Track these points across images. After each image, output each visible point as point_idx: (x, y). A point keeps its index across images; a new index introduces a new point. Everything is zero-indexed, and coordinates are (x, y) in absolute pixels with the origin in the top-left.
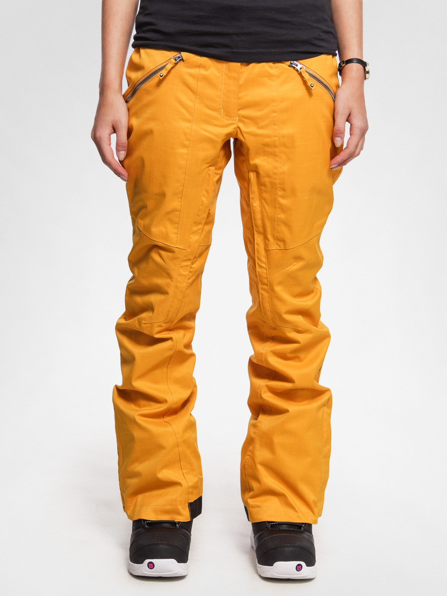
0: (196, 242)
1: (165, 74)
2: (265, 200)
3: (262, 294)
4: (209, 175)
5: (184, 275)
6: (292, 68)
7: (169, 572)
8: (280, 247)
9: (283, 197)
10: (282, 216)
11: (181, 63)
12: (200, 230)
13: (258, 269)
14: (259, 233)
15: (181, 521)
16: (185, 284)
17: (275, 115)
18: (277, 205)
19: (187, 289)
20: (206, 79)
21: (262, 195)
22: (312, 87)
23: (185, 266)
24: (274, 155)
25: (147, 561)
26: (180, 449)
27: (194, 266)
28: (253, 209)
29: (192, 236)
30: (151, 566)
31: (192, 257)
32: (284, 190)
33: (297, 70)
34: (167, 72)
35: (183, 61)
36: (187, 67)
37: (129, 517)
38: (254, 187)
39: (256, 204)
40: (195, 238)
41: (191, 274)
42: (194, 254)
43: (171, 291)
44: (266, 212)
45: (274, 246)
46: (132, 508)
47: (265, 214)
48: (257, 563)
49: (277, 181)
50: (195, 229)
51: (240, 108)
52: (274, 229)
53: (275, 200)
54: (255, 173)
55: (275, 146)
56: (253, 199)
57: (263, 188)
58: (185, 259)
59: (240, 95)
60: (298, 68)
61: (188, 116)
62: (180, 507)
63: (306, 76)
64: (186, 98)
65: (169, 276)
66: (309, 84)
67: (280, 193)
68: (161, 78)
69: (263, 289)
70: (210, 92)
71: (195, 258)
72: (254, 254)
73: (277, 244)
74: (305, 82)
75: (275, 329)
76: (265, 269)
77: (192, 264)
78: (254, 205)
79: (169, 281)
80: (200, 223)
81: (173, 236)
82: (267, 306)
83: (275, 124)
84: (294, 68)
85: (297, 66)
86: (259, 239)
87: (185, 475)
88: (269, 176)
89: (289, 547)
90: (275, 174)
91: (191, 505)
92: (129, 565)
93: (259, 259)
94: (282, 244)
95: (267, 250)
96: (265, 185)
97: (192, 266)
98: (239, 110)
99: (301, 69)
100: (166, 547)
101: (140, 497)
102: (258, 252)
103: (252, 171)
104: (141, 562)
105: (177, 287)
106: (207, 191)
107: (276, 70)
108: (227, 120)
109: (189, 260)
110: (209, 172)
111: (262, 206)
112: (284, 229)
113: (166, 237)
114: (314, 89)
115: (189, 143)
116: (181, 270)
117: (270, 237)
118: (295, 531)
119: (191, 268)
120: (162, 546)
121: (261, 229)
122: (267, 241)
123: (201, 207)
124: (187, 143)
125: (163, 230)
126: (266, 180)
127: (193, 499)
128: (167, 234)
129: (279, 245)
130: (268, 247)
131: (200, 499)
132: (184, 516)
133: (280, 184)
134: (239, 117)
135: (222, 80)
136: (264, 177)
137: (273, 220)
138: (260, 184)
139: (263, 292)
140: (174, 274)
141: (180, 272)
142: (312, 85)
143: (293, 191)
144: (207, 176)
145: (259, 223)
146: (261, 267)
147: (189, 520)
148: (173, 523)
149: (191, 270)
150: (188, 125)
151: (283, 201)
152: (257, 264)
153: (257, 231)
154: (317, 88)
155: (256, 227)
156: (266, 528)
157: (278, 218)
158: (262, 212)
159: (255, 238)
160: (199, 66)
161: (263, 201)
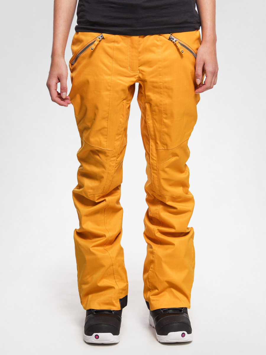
0: (118, 145)
1: (94, 48)
2: (155, 119)
3: (153, 176)
4: (123, 105)
5: (112, 166)
6: (170, 41)
7: (108, 341)
8: (164, 148)
9: (166, 118)
10: (165, 130)
11: (103, 40)
12: (120, 138)
13: (151, 161)
14: (152, 139)
15: (115, 310)
16: (113, 171)
17: (160, 69)
18: (162, 123)
19: (114, 173)
20: (119, 49)
21: (154, 117)
22: (183, 52)
23: (113, 160)
24: (160, 93)
25: (95, 334)
26: (114, 267)
27: (118, 159)
28: (148, 125)
29: (116, 142)
30: (97, 337)
31: (116, 155)
32: (166, 114)
33: (174, 42)
34: (95, 46)
35: (104, 39)
36: (107, 42)
37: (85, 308)
38: (149, 112)
39: (150, 122)
40: (118, 143)
41: (117, 165)
42: (118, 153)
43: (105, 176)
44: (156, 127)
45: (161, 147)
46: (85, 303)
47: (155, 128)
48: (157, 334)
49: (162, 109)
50: (117, 138)
51: (139, 65)
52: (161, 137)
53: (161, 120)
54: (149, 104)
55: (161, 88)
56: (148, 119)
57: (154, 113)
58: (113, 156)
59: (139, 58)
60: (174, 41)
61: (109, 72)
62: (114, 302)
63: (179, 46)
64: (107, 61)
65: (104, 167)
66: (181, 51)
67: (164, 116)
68: (92, 50)
69: (153, 173)
70: (120, 56)
71: (118, 154)
72: (149, 151)
73: (163, 146)
74: (178, 50)
75: (160, 196)
76: (155, 161)
77: (117, 158)
78: (149, 123)
79: (103, 169)
80: (120, 134)
81: (104, 143)
82: (156, 183)
83: (160, 75)
84: (172, 41)
85: (173, 39)
86: (152, 143)
87: (117, 282)
88: (157, 106)
89: (176, 323)
90: (161, 105)
91: (121, 300)
92: (84, 336)
93: (152, 154)
94: (165, 147)
95: (157, 150)
96: (155, 111)
97: (117, 160)
98: (139, 67)
99: (176, 41)
100: (106, 326)
101: (90, 296)
102: (151, 150)
103: (148, 103)
104: (91, 335)
105: (108, 173)
106: (123, 115)
107: (161, 42)
108: (132, 73)
109: (115, 156)
110: (123, 104)
111: (153, 123)
112: (166, 137)
113: (100, 144)
114: (184, 54)
115: (110, 88)
116: (111, 163)
117: (158, 142)
118: (178, 313)
119: (117, 161)
120: (103, 325)
121: (153, 137)
122: (157, 145)
123: (120, 125)
124: (109, 88)
125: (98, 140)
126: (156, 108)
127: (122, 296)
128: (101, 142)
129: (164, 147)
130: (157, 148)
131: (126, 297)
132: (117, 307)
133: (164, 111)
134: (139, 71)
135: (128, 49)
136: (154, 106)
137: (160, 132)
138: (152, 111)
139: (154, 174)
140: (107, 166)
141: (110, 164)
142: (183, 51)
143: (172, 115)
144: (122, 106)
145: (152, 133)
146: (153, 159)
147: (120, 309)
148: (110, 311)
149: (117, 162)
150: (109, 77)
151: (166, 121)
152: (150, 157)
153: (151, 138)
154: (186, 53)
155: (151, 136)
156: (161, 312)
157: (163, 131)
158: (154, 127)
159: (150, 142)
160: (114, 42)
161: (154, 121)
